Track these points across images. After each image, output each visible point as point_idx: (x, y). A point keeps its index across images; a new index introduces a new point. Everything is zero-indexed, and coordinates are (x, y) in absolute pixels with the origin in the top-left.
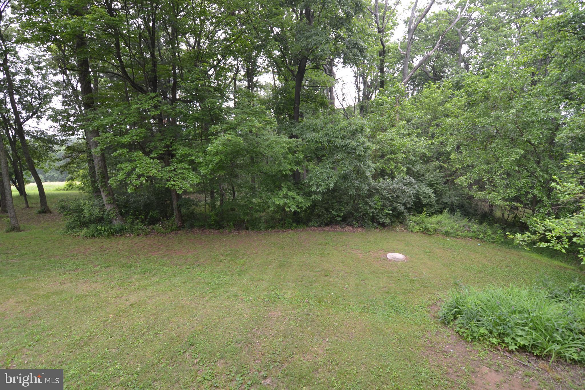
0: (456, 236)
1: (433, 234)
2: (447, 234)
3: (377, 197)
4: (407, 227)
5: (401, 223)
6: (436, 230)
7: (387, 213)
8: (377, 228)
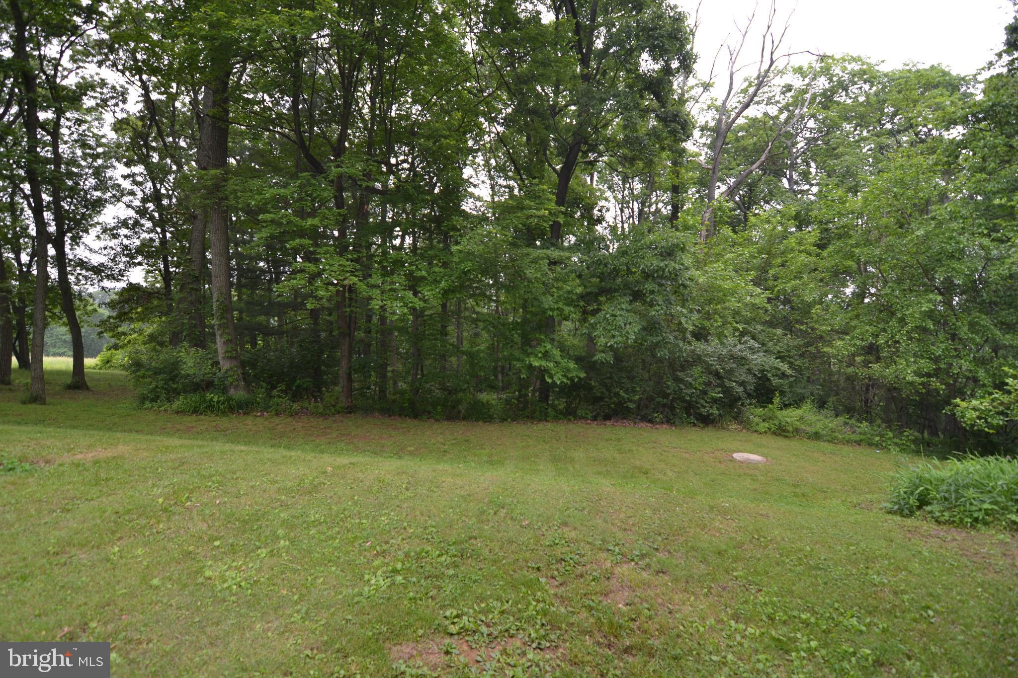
3: (697, 370)
4: (746, 425)
5: (735, 418)
6: (797, 430)
7: (713, 398)
8: (695, 425)
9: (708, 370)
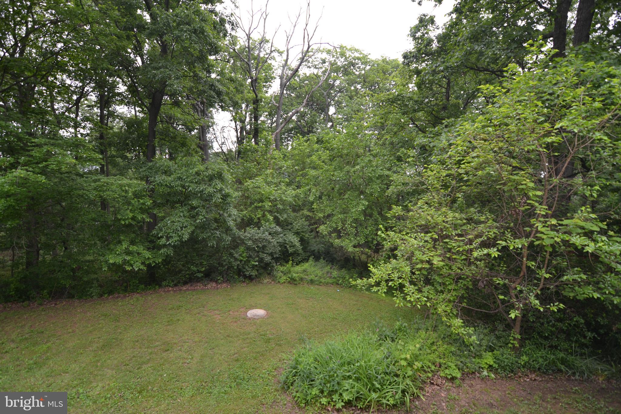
0: (320, 284)
1: (299, 283)
2: (312, 282)
3: (242, 248)
4: (274, 278)
5: (269, 274)
6: (302, 279)
7: (253, 265)
8: (244, 282)
9: (248, 249)
